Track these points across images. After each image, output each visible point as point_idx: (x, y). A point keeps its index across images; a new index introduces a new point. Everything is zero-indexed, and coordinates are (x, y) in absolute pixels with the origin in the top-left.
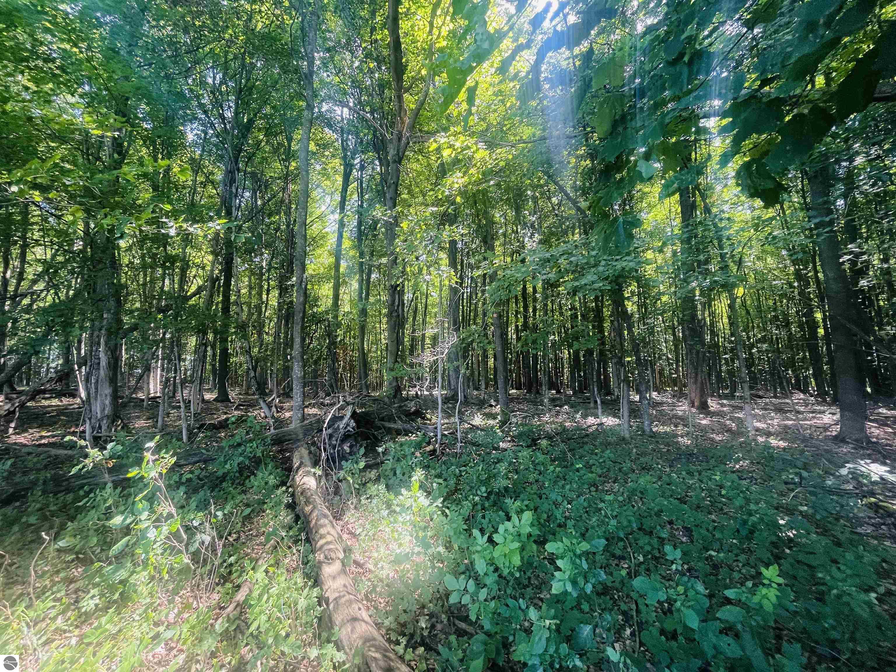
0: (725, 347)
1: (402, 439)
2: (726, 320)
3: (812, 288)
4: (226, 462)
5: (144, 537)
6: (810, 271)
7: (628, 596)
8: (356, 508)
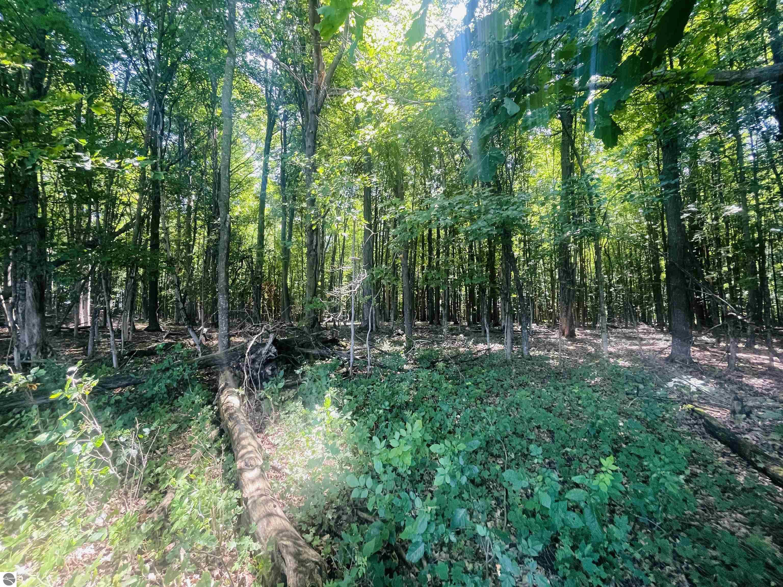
0: (590, 288)
1: (318, 363)
2: (593, 265)
3: (659, 241)
4: (154, 385)
5: (70, 453)
6: (659, 226)
7: (501, 485)
8: (275, 422)
